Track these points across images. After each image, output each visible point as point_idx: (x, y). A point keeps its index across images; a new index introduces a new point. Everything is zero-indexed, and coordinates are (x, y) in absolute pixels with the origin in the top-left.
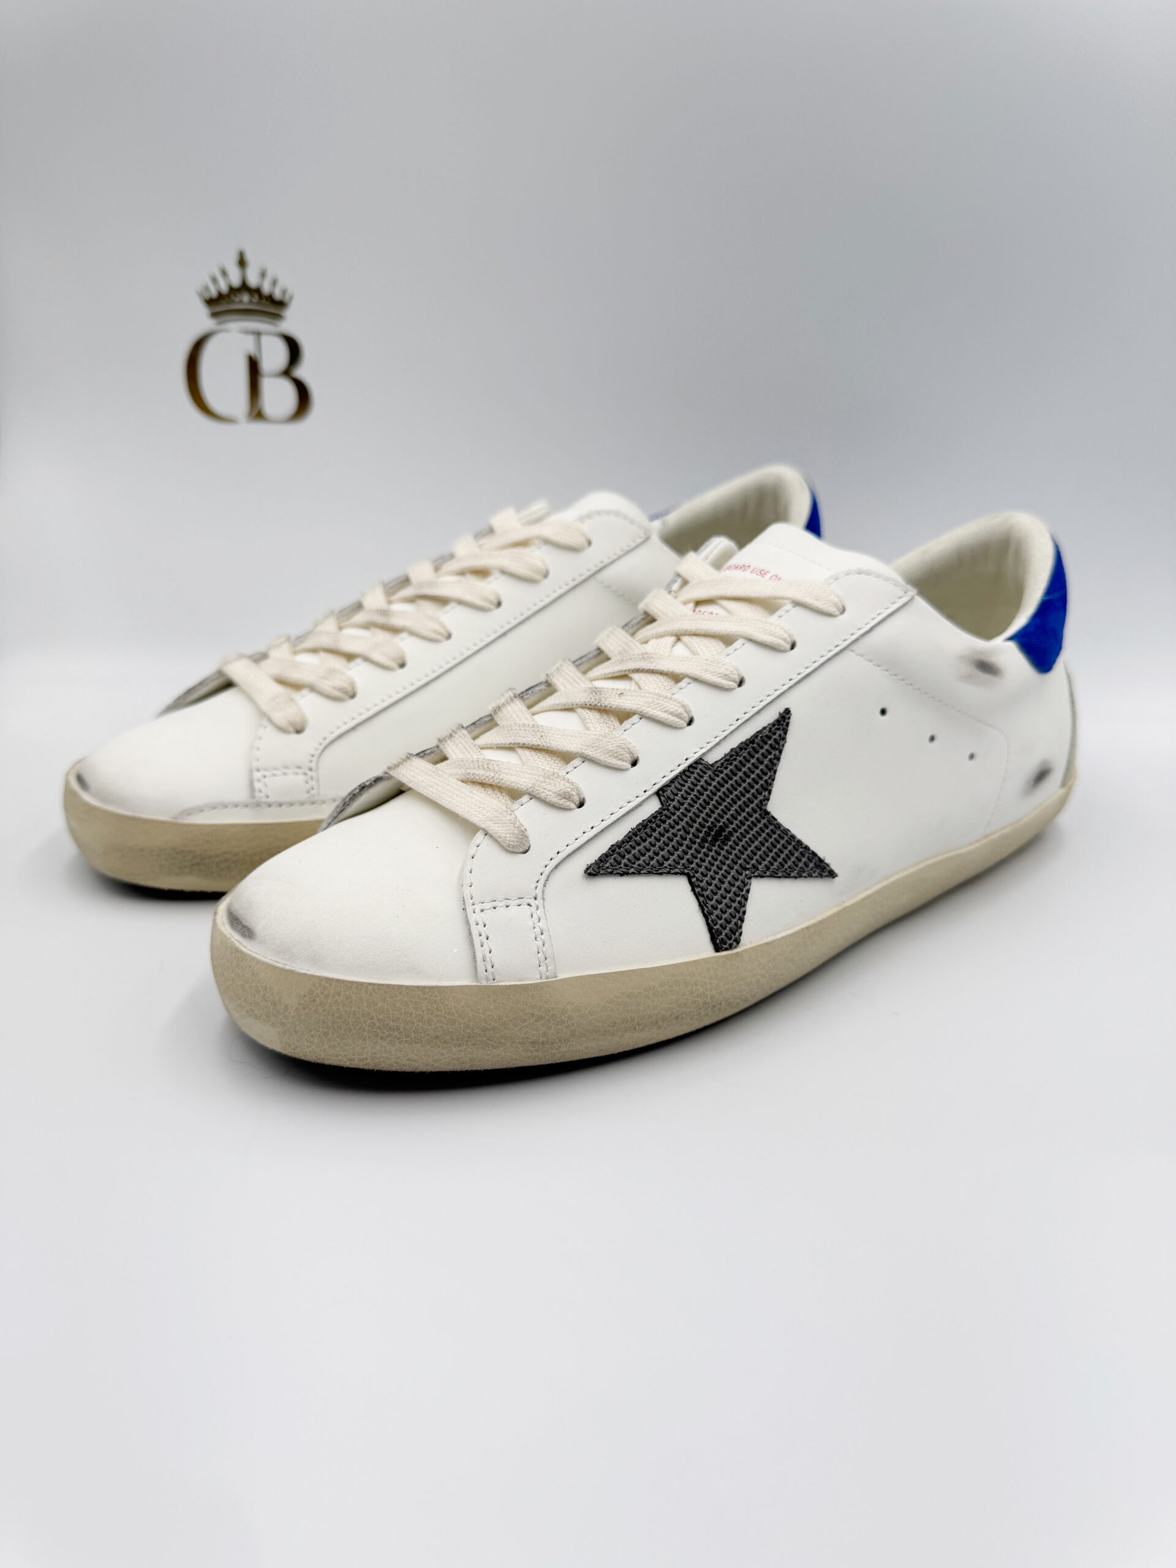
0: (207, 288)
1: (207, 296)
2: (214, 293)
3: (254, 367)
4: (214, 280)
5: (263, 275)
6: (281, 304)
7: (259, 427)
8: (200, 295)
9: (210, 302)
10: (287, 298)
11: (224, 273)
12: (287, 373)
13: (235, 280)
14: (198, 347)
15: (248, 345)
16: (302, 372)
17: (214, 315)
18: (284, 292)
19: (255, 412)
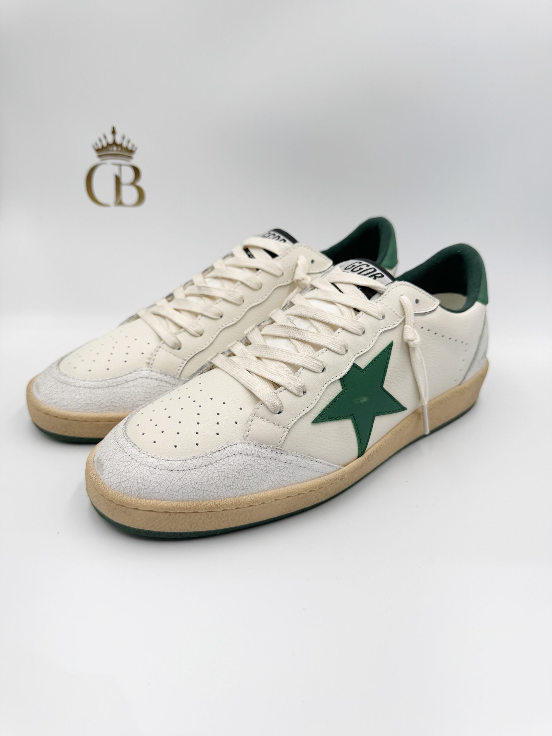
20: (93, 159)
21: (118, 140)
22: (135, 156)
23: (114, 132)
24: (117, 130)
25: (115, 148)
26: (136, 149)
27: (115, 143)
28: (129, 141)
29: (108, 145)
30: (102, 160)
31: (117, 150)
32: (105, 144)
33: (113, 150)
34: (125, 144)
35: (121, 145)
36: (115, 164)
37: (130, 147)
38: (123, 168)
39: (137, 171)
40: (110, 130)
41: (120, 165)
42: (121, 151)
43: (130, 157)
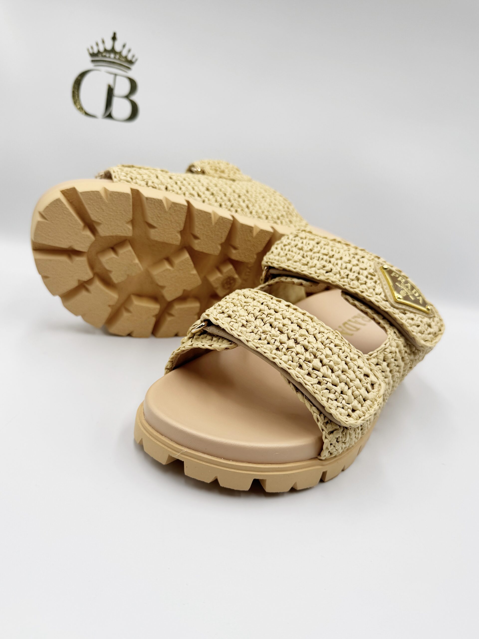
0: (92, 48)
1: (91, 51)
2: (95, 51)
3: (110, 92)
4: (97, 44)
5: (124, 46)
6: (131, 62)
7: (108, 121)
8: (88, 50)
9: (93, 55)
10: (134, 60)
11: (103, 42)
12: (127, 97)
13: (109, 47)
14: (83, 75)
15: (110, 80)
16: (134, 98)
17: (93, 61)
18: (133, 56)
19: (108, 114)
20: (87, 64)
21: (118, 48)
22: (133, 67)
23: (114, 38)
24: (118, 36)
25: (112, 56)
26: (136, 60)
27: (113, 51)
28: (129, 51)
29: (106, 50)
30: (95, 66)
31: (115, 58)
32: (102, 49)
33: (109, 57)
34: (124, 53)
35: (120, 53)
36: (111, 73)
37: (129, 57)
38: (118, 78)
39: (134, 86)
40: (111, 35)
41: (116, 75)
42: (119, 59)
43: (129, 68)
